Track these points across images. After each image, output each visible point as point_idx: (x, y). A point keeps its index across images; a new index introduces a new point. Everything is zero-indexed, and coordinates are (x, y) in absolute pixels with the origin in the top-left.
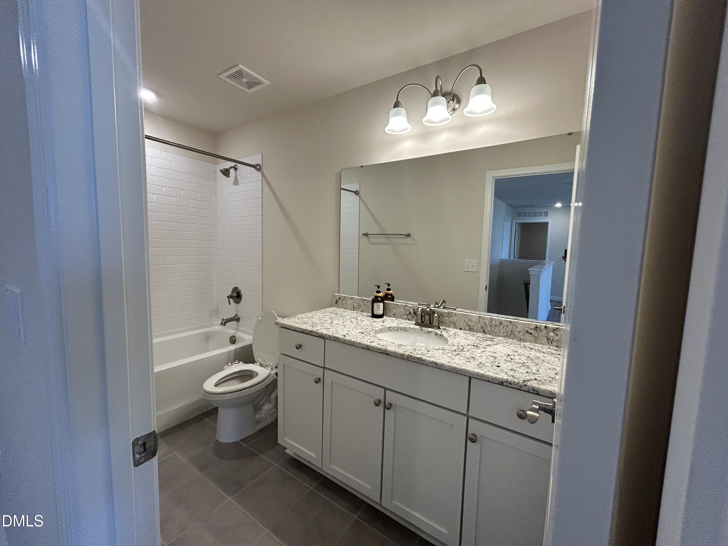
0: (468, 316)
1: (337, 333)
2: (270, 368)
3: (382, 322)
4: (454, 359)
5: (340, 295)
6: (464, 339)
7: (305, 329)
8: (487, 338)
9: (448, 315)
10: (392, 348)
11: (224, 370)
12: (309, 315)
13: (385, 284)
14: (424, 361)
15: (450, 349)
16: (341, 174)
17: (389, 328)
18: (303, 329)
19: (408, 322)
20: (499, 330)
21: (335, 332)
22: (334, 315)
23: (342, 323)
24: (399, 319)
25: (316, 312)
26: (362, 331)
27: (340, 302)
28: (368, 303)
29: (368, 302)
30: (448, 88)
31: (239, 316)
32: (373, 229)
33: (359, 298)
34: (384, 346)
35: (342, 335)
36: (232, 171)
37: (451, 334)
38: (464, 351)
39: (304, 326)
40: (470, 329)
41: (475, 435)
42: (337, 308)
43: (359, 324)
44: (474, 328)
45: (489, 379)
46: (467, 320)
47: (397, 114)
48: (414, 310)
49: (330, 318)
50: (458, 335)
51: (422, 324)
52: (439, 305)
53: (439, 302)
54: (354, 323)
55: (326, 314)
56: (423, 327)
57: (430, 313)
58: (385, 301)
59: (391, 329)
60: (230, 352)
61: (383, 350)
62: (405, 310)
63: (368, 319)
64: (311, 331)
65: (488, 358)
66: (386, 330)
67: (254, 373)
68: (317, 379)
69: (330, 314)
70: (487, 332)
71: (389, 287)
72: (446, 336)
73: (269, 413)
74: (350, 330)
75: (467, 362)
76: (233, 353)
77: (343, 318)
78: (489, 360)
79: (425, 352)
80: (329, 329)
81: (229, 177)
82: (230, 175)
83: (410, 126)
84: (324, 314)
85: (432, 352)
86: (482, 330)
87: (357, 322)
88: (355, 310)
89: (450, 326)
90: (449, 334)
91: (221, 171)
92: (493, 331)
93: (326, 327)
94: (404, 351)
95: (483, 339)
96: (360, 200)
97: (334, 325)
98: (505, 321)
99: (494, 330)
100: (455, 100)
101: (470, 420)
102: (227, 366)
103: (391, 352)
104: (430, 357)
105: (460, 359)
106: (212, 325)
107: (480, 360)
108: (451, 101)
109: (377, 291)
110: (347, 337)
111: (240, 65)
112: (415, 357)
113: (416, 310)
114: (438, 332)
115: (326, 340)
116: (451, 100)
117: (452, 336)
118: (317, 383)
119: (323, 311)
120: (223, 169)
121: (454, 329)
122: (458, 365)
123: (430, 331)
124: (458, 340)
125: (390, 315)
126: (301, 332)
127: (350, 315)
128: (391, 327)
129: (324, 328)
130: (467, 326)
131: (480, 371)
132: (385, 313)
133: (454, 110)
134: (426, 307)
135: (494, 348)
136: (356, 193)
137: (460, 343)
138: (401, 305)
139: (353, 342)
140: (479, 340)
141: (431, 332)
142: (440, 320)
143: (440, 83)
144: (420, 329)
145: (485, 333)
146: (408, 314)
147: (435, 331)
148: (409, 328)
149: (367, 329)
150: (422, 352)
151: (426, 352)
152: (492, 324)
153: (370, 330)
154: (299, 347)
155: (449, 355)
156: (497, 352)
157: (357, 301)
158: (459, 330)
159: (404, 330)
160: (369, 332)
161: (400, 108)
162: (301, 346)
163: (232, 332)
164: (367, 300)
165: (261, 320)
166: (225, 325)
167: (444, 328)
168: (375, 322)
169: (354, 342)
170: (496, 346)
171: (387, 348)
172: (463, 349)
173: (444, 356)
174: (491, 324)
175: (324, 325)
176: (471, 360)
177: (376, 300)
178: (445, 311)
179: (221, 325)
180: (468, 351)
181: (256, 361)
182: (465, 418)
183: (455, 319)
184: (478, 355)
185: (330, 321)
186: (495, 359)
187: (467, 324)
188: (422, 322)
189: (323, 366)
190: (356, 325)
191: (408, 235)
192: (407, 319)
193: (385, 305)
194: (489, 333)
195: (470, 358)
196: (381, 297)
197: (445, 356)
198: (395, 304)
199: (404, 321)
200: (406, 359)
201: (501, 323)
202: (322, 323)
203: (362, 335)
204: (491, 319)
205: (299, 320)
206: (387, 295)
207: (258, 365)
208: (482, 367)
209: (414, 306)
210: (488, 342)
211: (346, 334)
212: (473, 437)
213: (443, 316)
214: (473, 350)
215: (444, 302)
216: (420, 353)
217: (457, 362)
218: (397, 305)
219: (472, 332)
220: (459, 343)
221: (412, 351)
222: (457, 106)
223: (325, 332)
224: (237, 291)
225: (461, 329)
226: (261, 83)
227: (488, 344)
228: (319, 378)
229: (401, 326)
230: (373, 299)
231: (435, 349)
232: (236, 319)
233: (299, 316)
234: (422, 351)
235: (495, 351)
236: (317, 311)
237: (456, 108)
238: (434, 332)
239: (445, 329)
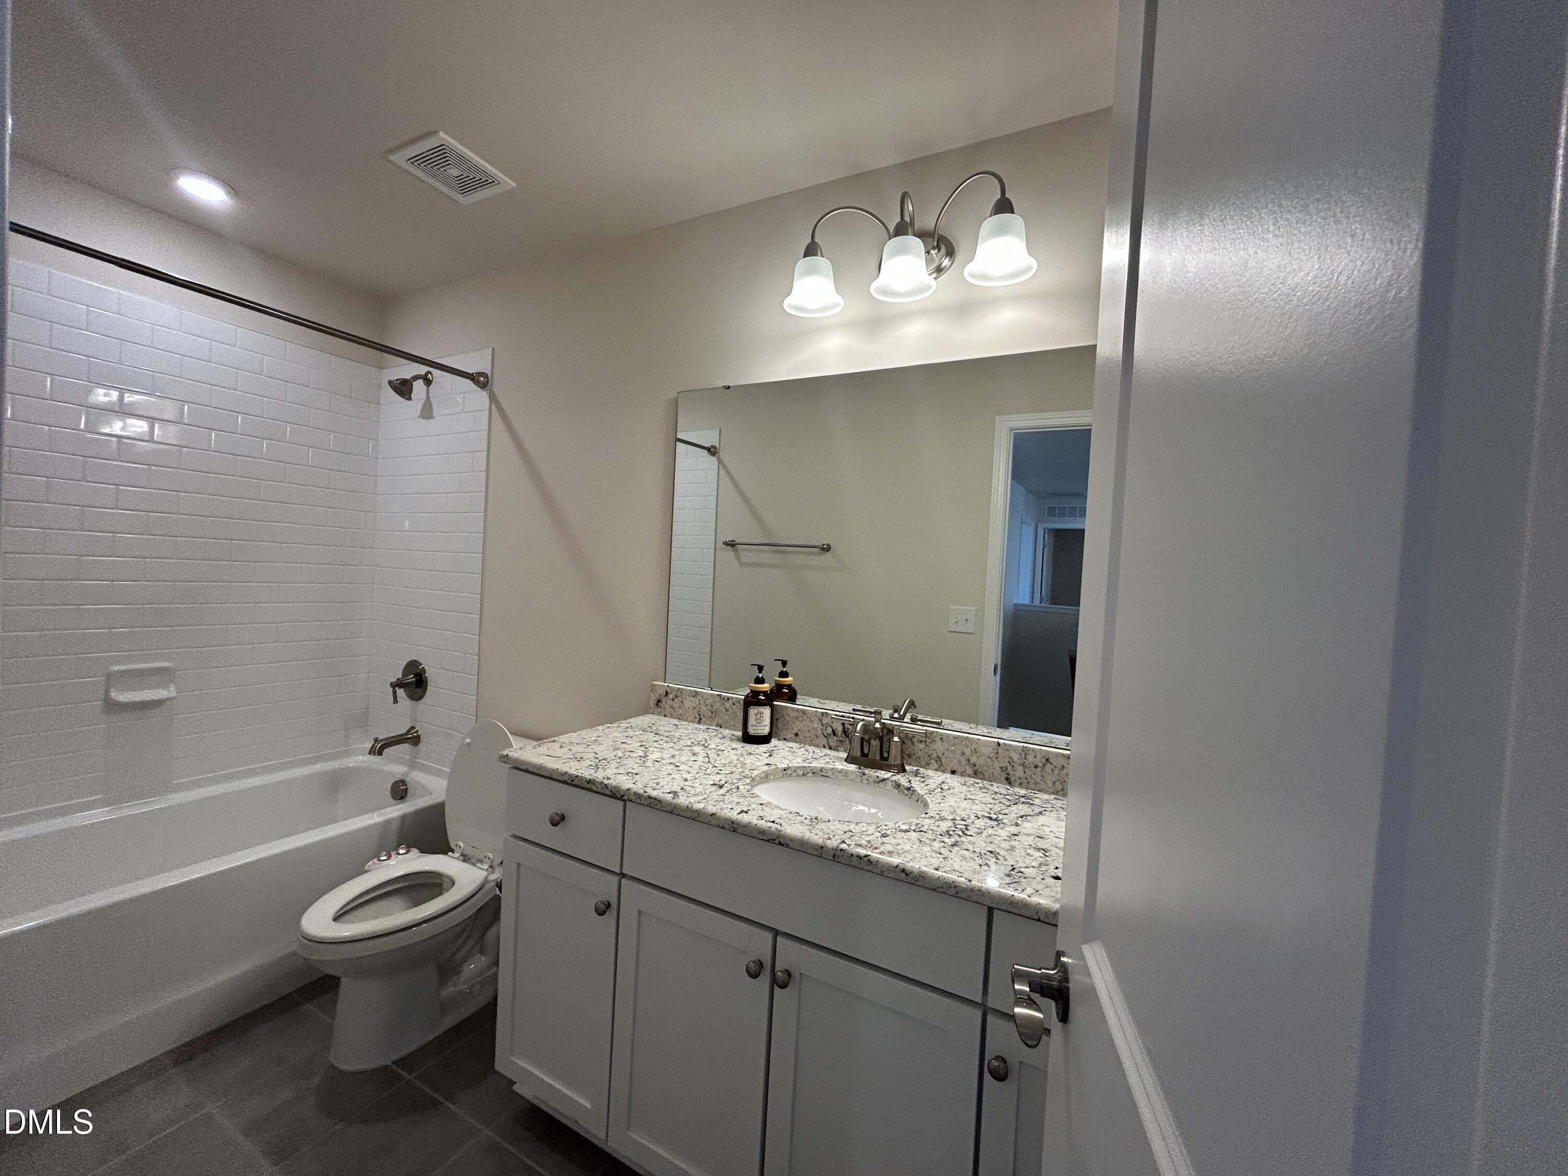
0: (972, 740)
1: (658, 787)
2: (486, 866)
3: (767, 755)
4: (949, 859)
5: (667, 684)
6: (966, 799)
7: (576, 776)
8: (1017, 797)
9: (924, 739)
10: (794, 830)
11: (366, 872)
12: (589, 734)
13: (775, 660)
14: (876, 865)
15: (935, 828)
16: (677, 400)
17: (785, 770)
18: (570, 776)
19: (829, 755)
20: (1043, 776)
21: (651, 784)
22: (651, 737)
23: (670, 758)
24: (807, 747)
25: (608, 727)
26: (720, 780)
27: (667, 703)
28: (734, 707)
29: (734, 704)
30: (927, 221)
31: (417, 731)
32: (745, 531)
33: (712, 695)
34: (773, 822)
35: (669, 793)
36: (419, 385)
37: (933, 786)
38: (968, 833)
39: (573, 768)
40: (976, 774)
41: (1004, 1060)
42: (660, 717)
43: (712, 761)
44: (984, 771)
45: (1039, 914)
46: (968, 752)
47: (811, 271)
48: (843, 724)
49: (640, 744)
50: (949, 789)
51: (862, 759)
52: (901, 713)
53: (901, 706)
54: (700, 759)
55: (631, 733)
56: (866, 767)
57: (883, 733)
58: (775, 703)
59: (789, 772)
60: (387, 823)
61: (773, 834)
62: (823, 725)
63: (735, 745)
64: (589, 782)
65: (1028, 854)
66: (777, 776)
67: (444, 879)
68: (602, 905)
69: (641, 732)
70: (1015, 781)
71: (785, 669)
72: (922, 793)
73: (479, 979)
74: (688, 776)
75: (981, 865)
76: (394, 827)
77: (671, 745)
78: (1031, 858)
79: (875, 837)
80: (637, 774)
81: (410, 399)
82: (412, 396)
83: (839, 299)
84: (627, 734)
85: (894, 838)
86: (1004, 776)
87: (707, 754)
88: (702, 721)
89: (928, 764)
90: (929, 787)
91: (390, 385)
92: (1028, 778)
93: (631, 770)
94: (824, 838)
95: (1009, 800)
96: (721, 468)
97: (649, 763)
98: (1058, 755)
99: (1031, 777)
100: (943, 250)
101: (990, 1019)
102: (375, 860)
103: (792, 839)
104: (890, 853)
105: (964, 857)
106: (348, 754)
107: (1011, 862)
108: (934, 250)
109: (758, 677)
110: (681, 797)
111: (441, 134)
112: (852, 855)
113: (847, 726)
114: (902, 779)
115: (629, 804)
116: (934, 248)
117: (936, 791)
118: (601, 914)
119: (624, 724)
120: (397, 380)
121: (939, 773)
122: (961, 877)
123: (882, 778)
124: (950, 804)
125: (785, 737)
126: (565, 782)
127: (691, 736)
128: (789, 768)
129: (623, 772)
130: (967, 767)
131: (1016, 894)
132: (774, 731)
133: (939, 270)
134: (873, 719)
135: (1039, 825)
136: (712, 452)
137: (958, 811)
138: (813, 711)
139: (696, 811)
140: (1000, 803)
141: (884, 780)
142: (905, 750)
143: (910, 208)
144: (858, 774)
145: (1010, 783)
146: (830, 735)
147: (894, 778)
148: (832, 769)
149: (732, 773)
150: (868, 838)
151: (879, 839)
152: (1027, 762)
153: (738, 776)
154: (558, 820)
155: (937, 845)
156: (1046, 837)
157: (709, 702)
158: (950, 775)
159: (821, 774)
160: (735, 781)
161: (819, 258)
162: (563, 818)
163: (398, 770)
164: (732, 698)
165: (468, 744)
166: (380, 753)
167: (915, 768)
168: (750, 754)
169: (698, 812)
170: (1042, 820)
171: (783, 829)
172: (967, 829)
173: (924, 848)
174: (1024, 762)
175: (624, 765)
176: (989, 860)
177: (753, 700)
178: (917, 727)
179: (370, 753)
180: (978, 833)
181: (453, 846)
182: (978, 1014)
183: (939, 747)
184: (1005, 845)
185: (641, 753)
186: (1047, 856)
187: (968, 760)
188: (864, 755)
189: (618, 872)
190: (703, 762)
191: (826, 549)
192: (827, 746)
193: (775, 712)
194: (1020, 784)
195: (985, 854)
196: (765, 693)
197: (926, 849)
198: (798, 710)
199: (819, 752)
200: (831, 858)
201: (1047, 760)
202: (620, 758)
203: (718, 793)
204: (1024, 749)
205: (562, 751)
206: (779, 686)
207: (458, 858)
208: (1018, 880)
209: (844, 717)
210: (1020, 806)
211: (678, 789)
212: (999, 1066)
213: (911, 741)
214: (990, 831)
215: (912, 705)
216: (864, 842)
217: (956, 867)
218: (804, 712)
219: (979, 781)
220: (955, 811)
221: (844, 837)
222: (946, 262)
223: (625, 783)
224: (418, 671)
225: (953, 772)
226: (493, 182)
227: (1022, 813)
228: (608, 902)
229: (815, 764)
230: (746, 697)
231: (901, 831)
232: (412, 738)
233: (564, 738)
234: (868, 835)
235: (1041, 833)
236: (609, 725)
237: (945, 267)
238: (892, 781)
239: (916, 774)
